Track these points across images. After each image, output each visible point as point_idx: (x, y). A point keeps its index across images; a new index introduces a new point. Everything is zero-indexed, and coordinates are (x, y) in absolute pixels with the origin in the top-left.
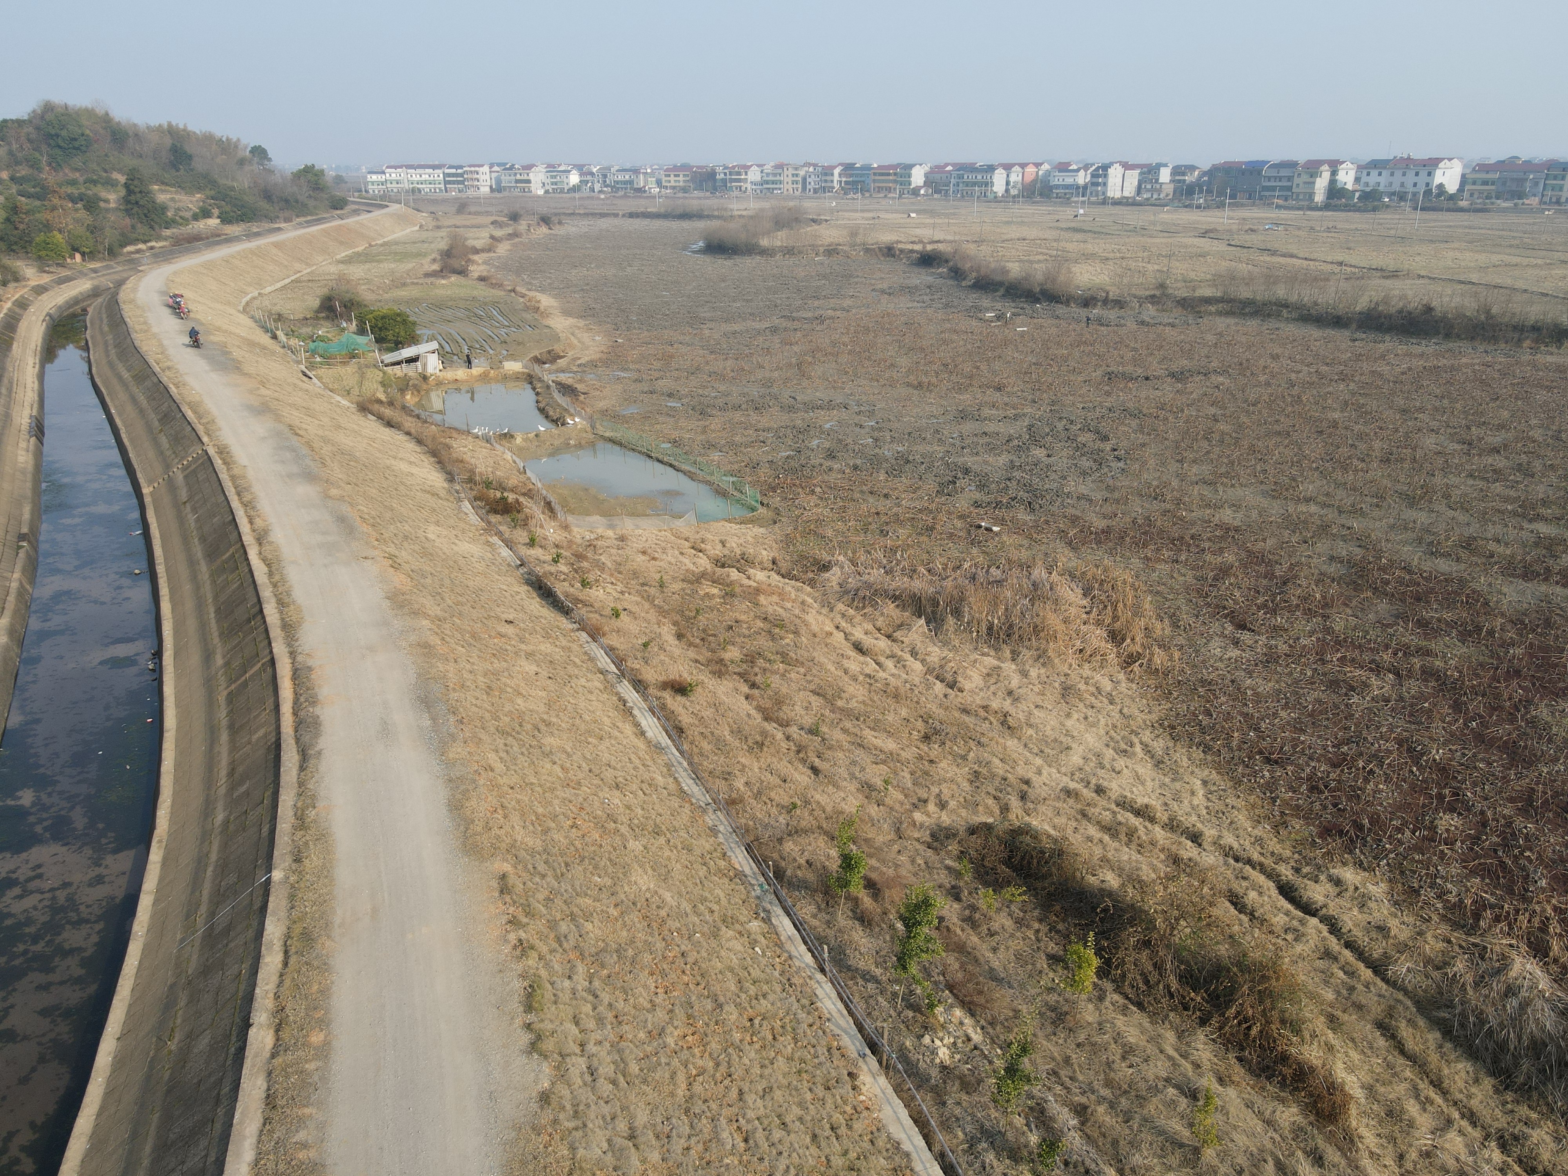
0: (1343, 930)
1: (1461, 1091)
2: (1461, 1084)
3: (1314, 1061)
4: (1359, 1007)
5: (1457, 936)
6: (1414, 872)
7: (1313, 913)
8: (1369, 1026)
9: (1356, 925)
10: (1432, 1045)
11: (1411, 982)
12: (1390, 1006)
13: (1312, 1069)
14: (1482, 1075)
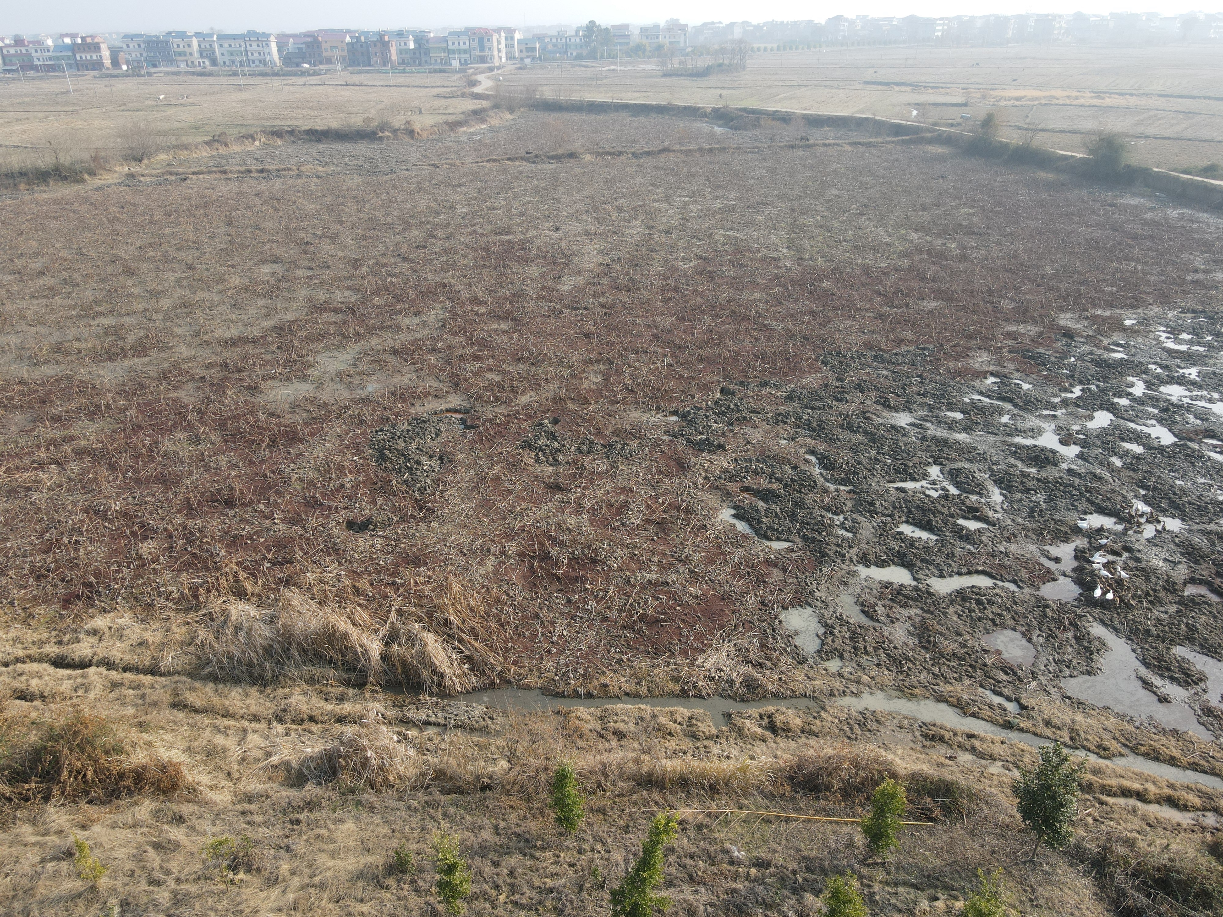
0: (117, 662)
1: (242, 708)
2: (239, 704)
3: (143, 761)
4: (155, 704)
5: (191, 617)
6: (143, 593)
7: (89, 665)
8: (167, 711)
9: (124, 652)
10: (211, 694)
11: (178, 664)
12: (174, 689)
13: (144, 767)
14: (248, 689)
